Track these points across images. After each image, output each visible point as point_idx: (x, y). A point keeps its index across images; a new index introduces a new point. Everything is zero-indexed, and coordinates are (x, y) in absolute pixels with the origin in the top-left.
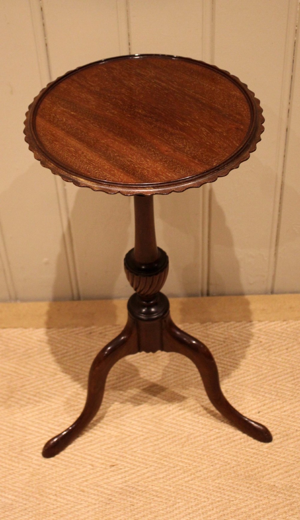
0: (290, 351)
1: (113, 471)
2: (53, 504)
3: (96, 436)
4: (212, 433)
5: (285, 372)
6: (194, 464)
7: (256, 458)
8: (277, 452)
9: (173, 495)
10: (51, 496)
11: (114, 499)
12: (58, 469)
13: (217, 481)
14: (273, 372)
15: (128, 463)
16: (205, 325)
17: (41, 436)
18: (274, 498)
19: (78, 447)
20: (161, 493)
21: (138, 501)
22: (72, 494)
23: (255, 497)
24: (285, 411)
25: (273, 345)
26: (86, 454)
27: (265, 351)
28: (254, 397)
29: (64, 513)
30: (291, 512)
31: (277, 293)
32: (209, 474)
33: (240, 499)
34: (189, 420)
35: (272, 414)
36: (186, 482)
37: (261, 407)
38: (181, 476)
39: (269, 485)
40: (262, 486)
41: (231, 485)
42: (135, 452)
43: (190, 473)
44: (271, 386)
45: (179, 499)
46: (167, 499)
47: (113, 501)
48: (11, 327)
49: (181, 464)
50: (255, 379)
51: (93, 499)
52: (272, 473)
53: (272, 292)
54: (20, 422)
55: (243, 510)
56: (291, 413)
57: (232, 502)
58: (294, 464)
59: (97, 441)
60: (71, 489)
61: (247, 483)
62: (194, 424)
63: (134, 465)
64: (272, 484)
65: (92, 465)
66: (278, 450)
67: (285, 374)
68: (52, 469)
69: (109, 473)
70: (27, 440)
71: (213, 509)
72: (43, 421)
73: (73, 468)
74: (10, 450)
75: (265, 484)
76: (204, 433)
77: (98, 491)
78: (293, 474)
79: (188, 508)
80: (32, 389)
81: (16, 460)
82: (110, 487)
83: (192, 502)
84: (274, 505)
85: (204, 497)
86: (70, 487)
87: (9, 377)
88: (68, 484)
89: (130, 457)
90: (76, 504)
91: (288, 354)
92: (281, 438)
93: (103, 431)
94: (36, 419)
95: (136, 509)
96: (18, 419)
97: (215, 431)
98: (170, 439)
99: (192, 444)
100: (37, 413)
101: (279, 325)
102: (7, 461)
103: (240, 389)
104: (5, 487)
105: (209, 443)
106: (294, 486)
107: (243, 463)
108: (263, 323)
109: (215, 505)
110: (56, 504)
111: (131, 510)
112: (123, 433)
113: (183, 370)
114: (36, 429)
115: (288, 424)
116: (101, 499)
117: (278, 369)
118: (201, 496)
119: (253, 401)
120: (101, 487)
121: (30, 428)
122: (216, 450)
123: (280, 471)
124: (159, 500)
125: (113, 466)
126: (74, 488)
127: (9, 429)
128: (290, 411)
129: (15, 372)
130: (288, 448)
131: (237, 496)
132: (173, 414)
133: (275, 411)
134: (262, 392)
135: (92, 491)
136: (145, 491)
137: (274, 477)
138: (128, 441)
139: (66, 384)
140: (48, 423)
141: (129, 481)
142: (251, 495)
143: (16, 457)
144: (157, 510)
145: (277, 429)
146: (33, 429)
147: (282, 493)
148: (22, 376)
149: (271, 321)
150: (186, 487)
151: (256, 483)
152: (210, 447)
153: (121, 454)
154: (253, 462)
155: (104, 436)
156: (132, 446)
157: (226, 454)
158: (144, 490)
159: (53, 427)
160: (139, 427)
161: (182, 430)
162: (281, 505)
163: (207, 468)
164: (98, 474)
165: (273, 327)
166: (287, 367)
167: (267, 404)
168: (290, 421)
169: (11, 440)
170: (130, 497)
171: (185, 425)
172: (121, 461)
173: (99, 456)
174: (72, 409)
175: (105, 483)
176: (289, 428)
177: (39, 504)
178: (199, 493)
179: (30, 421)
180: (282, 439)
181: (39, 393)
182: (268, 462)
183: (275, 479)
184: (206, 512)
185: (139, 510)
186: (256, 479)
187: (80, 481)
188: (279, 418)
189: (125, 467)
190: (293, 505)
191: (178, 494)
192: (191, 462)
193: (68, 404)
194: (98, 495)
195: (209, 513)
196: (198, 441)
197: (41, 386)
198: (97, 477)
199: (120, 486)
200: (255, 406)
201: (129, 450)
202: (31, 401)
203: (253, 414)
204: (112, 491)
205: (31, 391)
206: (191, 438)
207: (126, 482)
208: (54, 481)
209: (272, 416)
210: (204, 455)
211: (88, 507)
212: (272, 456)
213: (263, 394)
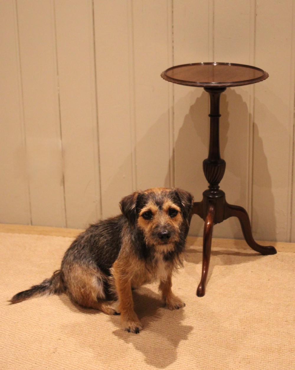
14: (281, 269)
16: (246, 250)
27: (279, 261)
31: (293, 242)
34: (227, 279)
36: (220, 297)
37: (270, 278)
38: (217, 295)
44: (279, 272)
50: (270, 270)
52: (270, 299)
53: (290, 241)
76: (235, 284)
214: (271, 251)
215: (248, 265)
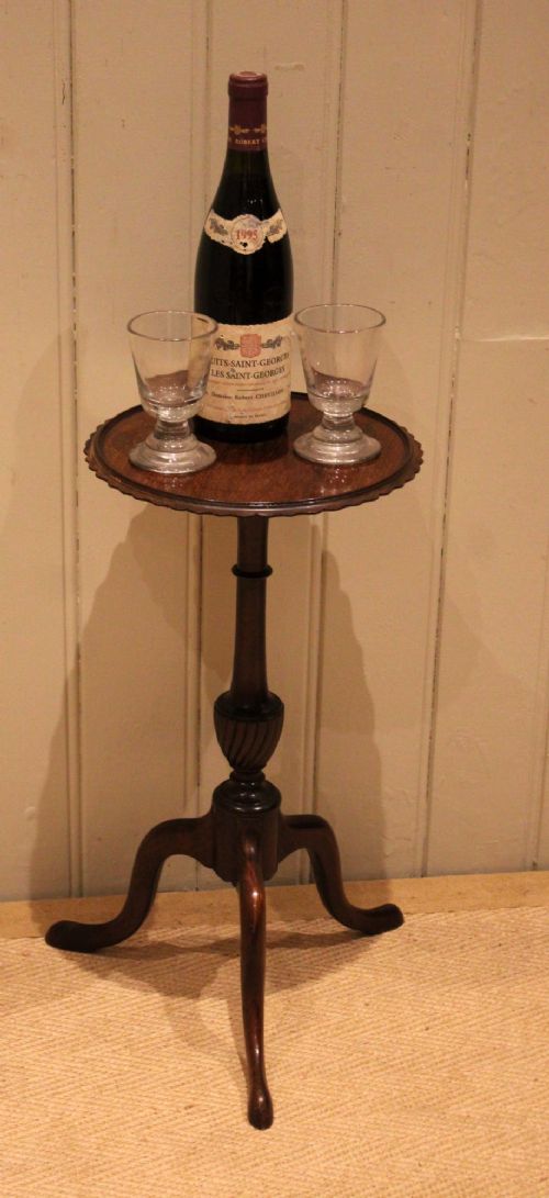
0: (467, 951)
1: (191, 1114)
2: (96, 1160)
4: (351, 1058)
5: (463, 977)
6: (329, 1097)
7: (432, 1085)
9: (300, 1137)
11: (200, 1147)
12: (93, 1116)
14: (441, 979)
15: (215, 1102)
16: (313, 922)
18: (470, 1131)
19: (124, 1088)
20: (280, 1135)
21: (241, 1148)
22: (127, 1146)
23: (438, 1132)
24: (471, 1026)
25: (437, 944)
27: (423, 952)
28: (416, 1011)
29: (118, 1169)
30: (502, 1146)
31: (433, 875)
32: (356, 1108)
33: (415, 1135)
34: (310, 1044)
35: (450, 1030)
36: (319, 1120)
37: (429, 1022)
38: (309, 1114)
39: (459, 1116)
40: (448, 1118)
42: (224, 1088)
43: (324, 1108)
44: (443, 995)
46: (291, 1142)
47: (200, 1150)
49: (305, 1098)
50: (413, 988)
51: (163, 1149)
52: (463, 1101)
53: (424, 874)
57: (401, 1140)
59: (154, 1078)
63: (227, 1105)
64: (464, 1114)
65: (154, 1109)
67: (463, 980)
68: (84, 1117)
69: (184, 1116)
70: (31, 1083)
72: (52, 1058)
75: (452, 1115)
76: (339, 1060)
77: (171, 1139)
78: (496, 1102)
80: (24, 1018)
82: (190, 1134)
83: (333, 1143)
84: (471, 1140)
85: (354, 1137)
91: (463, 954)
92: (468, 1059)
93: (163, 1065)
97: (357, 1056)
99: (320, 1073)
100: (40, 1048)
101: (443, 917)
103: (390, 1001)
105: (350, 1071)
106: (501, 1115)
107: (411, 1092)
108: (415, 916)
109: (373, 1145)
112: (198, 1067)
115: (478, 1042)
118: (348, 1136)
119: (415, 1015)
120: (176, 1134)
123: (476, 1099)
131: (409, 1132)
133: (454, 1026)
134: (429, 1003)
135: (161, 1140)
136: (252, 1134)
137: (465, 1106)
138: (209, 1076)
141: (221, 1124)
142: (432, 1130)
146: (37, 1068)
147: (482, 1125)
149: (428, 914)
150: (320, 1126)
151: (436, 1115)
152: (352, 1076)
153: (201, 1092)
155: (167, 1071)
156: (218, 1082)
157: (382, 1082)
158: (248, 1133)
159: (73, 1065)
160: (223, 1056)
163: (351, 1101)
165: (431, 920)
166: (465, 971)
167: (440, 1018)
170: (229, 1144)
171: (304, 1051)
172: (202, 1100)
174: (101, 1040)
175: (181, 1129)
176: (482, 1047)
177: (72, 1161)
178: (344, 1132)
179: (29, 1059)
180: (471, 1060)
181: (37, 1022)
183: (469, 1109)
186: (436, 1110)
187: (137, 1128)
189: (211, 1108)
191: (308, 1135)
192: (324, 1096)
193: (93, 1034)
194: (172, 1145)
196: (330, 1069)
198: (166, 1122)
199: (208, 1131)
200: (420, 1021)
201: (214, 1087)
202: (26, 1034)
203: (417, 1032)
204: (195, 1138)
205: (23, 1020)
207: (216, 1125)
209: (451, 1032)
210: (343, 1086)
213: (430, 1006)
214: (388, 918)
215: (345, 982)
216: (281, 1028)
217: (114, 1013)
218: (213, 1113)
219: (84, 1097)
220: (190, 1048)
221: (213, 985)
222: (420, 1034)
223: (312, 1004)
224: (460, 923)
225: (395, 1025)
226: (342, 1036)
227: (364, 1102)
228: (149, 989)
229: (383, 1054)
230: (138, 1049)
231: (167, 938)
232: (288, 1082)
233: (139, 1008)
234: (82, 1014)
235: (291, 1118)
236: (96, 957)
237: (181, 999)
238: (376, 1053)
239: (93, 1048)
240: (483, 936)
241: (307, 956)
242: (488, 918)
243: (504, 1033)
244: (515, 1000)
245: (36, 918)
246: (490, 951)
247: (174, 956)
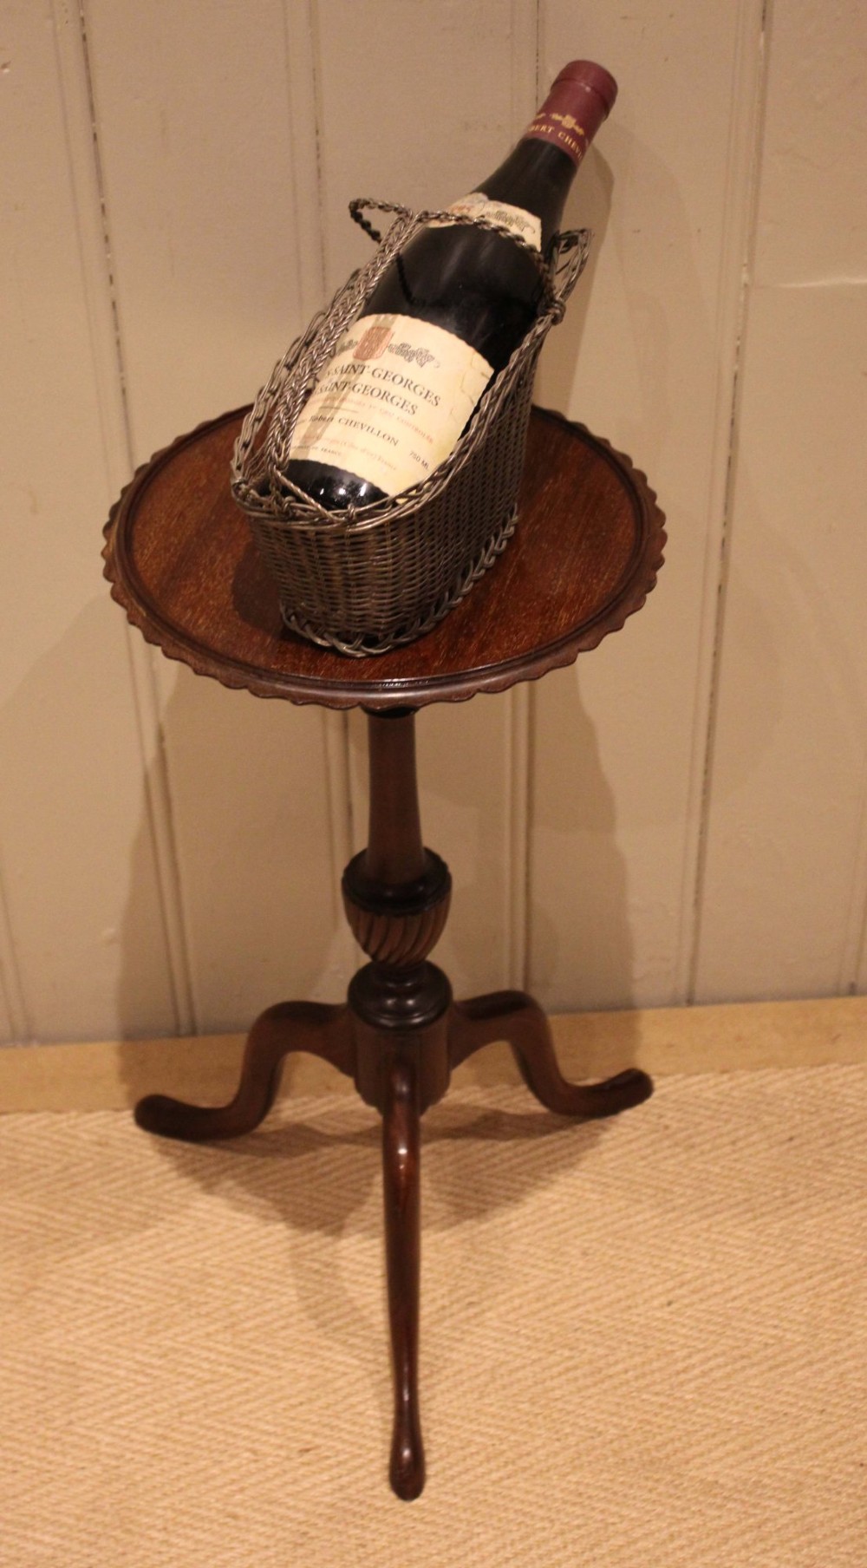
0: (741, 1149)
1: (308, 1464)
2: (160, 1553)
3: (258, 1379)
4: (553, 1359)
5: (732, 1201)
6: (513, 1438)
7: (667, 1417)
8: (719, 1399)
9: (463, 1516)
10: (154, 1534)
11: (313, 1533)
12: (165, 1465)
13: (573, 1478)
14: (700, 1203)
15: (344, 1441)
17: (116, 1384)
18: (716, 1513)
19: (214, 1409)
20: (433, 1512)
21: (374, 1536)
22: (207, 1526)
23: (668, 1513)
24: (734, 1299)
25: (699, 1134)
26: (235, 1424)
27: (678, 1150)
28: (656, 1267)
30: (761, 1546)
31: (703, 1003)
32: (551, 1461)
33: (632, 1519)
34: (494, 1329)
35: (703, 1306)
36: (494, 1483)
37: (673, 1289)
38: (480, 1470)
39: (702, 1481)
40: (685, 1485)
41: (608, 1485)
42: (360, 1414)
43: (502, 1459)
44: (698, 1236)
45: (478, 1524)
46: (447, 1527)
47: (312, 1538)
48: (20, 1111)
49: (478, 1439)
50: (656, 1221)
51: (260, 1534)
52: (710, 1451)
53: (690, 1001)
54: (60, 1350)
55: (640, 1545)
56: (751, 1301)
57: (611, 1528)
58: (763, 1427)
59: (261, 1390)
60: (203, 1512)
61: (647, 1479)
62: (507, 1338)
63: (361, 1447)
64: (710, 1478)
65: (254, 1452)
66: (721, 1394)
67: (731, 1207)
68: (151, 1466)
69: (298, 1468)
70: (82, 1395)
71: (565, 1547)
72: (119, 1346)
73: (205, 1459)
74: (38, 1423)
75: (692, 1479)
76: (534, 1361)
77: (273, 1515)
78: (761, 1453)
79: (504, 1547)
80: (86, 1266)
81: (58, 1447)
82: (302, 1505)
83: (510, 1531)
84: (716, 1530)
85: (542, 1519)
86: (199, 1507)
87: (24, 1238)
88: (194, 1501)
89: (347, 1426)
90: (217, 1550)
91: (735, 1156)
92: (726, 1365)
93: (276, 1366)
94: (101, 1340)
95: (373, 1554)
96: (54, 1344)
97: (561, 1355)
98: (447, 1378)
99: (504, 1387)
100: (103, 1325)
101: (712, 1083)
102: (33, 1451)
103: (619, 1247)
104: (33, 1517)
105: (549, 1384)
106: (766, 1481)
107: (634, 1430)
108: (670, 1079)
109: (569, 1536)
110: (168, 1552)
111: (359, 1557)
112: (327, 1369)
113: (472, 1204)
114: (104, 1368)
115: (743, 1330)
116: (280, 1534)
117: (713, 1193)
118: (533, 1517)
119: (654, 1275)
120: (280, 1504)
121: (87, 1364)
122: (566, 1402)
123: (730, 1446)
124: (429, 1529)
125: (307, 1450)
126: (210, 1509)
127: (33, 1371)
128: (746, 1298)
129: (39, 1225)
130: (745, 1390)
131: (625, 1512)
132: (452, 1315)
133: (709, 1297)
134: (676, 1252)
135: (259, 1517)
136: (391, 1509)
137: (714, 1461)
138: (341, 1389)
139: (174, 1249)
140: (135, 1350)
141: (349, 1487)
142: (659, 1509)
143: (56, 1440)
144: (424, 1556)
145: (715, 1342)
146: (95, 1366)
147: (736, 1500)
148: (57, 1235)
149: (689, 1075)
150: (495, 1495)
151: (669, 1478)
152: (551, 1395)
153: (326, 1420)
154: (660, 1427)
155: (280, 1377)
156: (353, 1400)
157: (593, 1409)
158: (388, 1507)
159: (146, 1359)
160: (367, 1351)
161: (476, 1356)
162: (736, 1529)
163: (544, 1446)
164: (271, 1472)
165: (694, 1088)
166: (735, 1189)
167: (689, 1282)
168: (750, 1322)
169: (40, 1396)
170: (356, 1527)
171: (484, 1343)
172: (326, 1437)
173: (271, 1428)
174: (193, 1312)
175: (288, 1495)
176: (748, 1341)
177: (124, 1554)
178: (528, 1510)
179: (85, 1346)
180: (729, 1367)
181: (104, 1274)
182: (697, 1427)
183: (717, 1467)
184: (549, 1554)
185: (378, 1556)
186: (669, 1469)
187: (225, 1491)
188: (720, 1315)
189: (338, 1453)
190: (763, 1528)
191: (475, 1513)
192: (505, 1434)
193: (182, 1300)
194: (273, 1525)
195: (557, 1556)
196: (519, 1380)
197: (110, 1258)
198: (268, 1480)
199: (328, 1499)
200: (660, 1288)
201: (345, 1410)
202: (87, 1297)
203: (655, 1309)
204: (307, 1513)
205: (84, 1271)
206: (502, 1375)
207: (342, 1488)
208: (157, 1495)
209: (703, 1311)
210: (537, 1415)
211: (248, 1555)
212: (707, 1410)
213: (678, 1257)
214: (631, 1089)
215: (557, 1207)
216: (455, 1296)
217: (216, 1260)
218: (339, 1464)
219: (156, 1425)
220: (321, 1331)
221: (365, 1208)
222: (659, 1314)
223: (505, 1248)
224: (735, 1093)
225: (621, 1293)
226: (544, 1314)
227: (564, 1449)
228: (273, 1213)
229: (601, 1351)
230: (244, 1332)
231: (306, 1116)
232: (455, 1404)
233: (253, 1251)
234: (169, 1262)
235: (453, 1478)
236: (204, 1150)
237: (316, 1234)
238: (590, 1348)
239: (177, 1330)
240: (767, 1119)
241: (509, 1154)
242: (779, 1085)
243: (783, 1315)
244: (804, 1249)
245: (125, 1074)
246: (775, 1151)
247: (314, 1149)
